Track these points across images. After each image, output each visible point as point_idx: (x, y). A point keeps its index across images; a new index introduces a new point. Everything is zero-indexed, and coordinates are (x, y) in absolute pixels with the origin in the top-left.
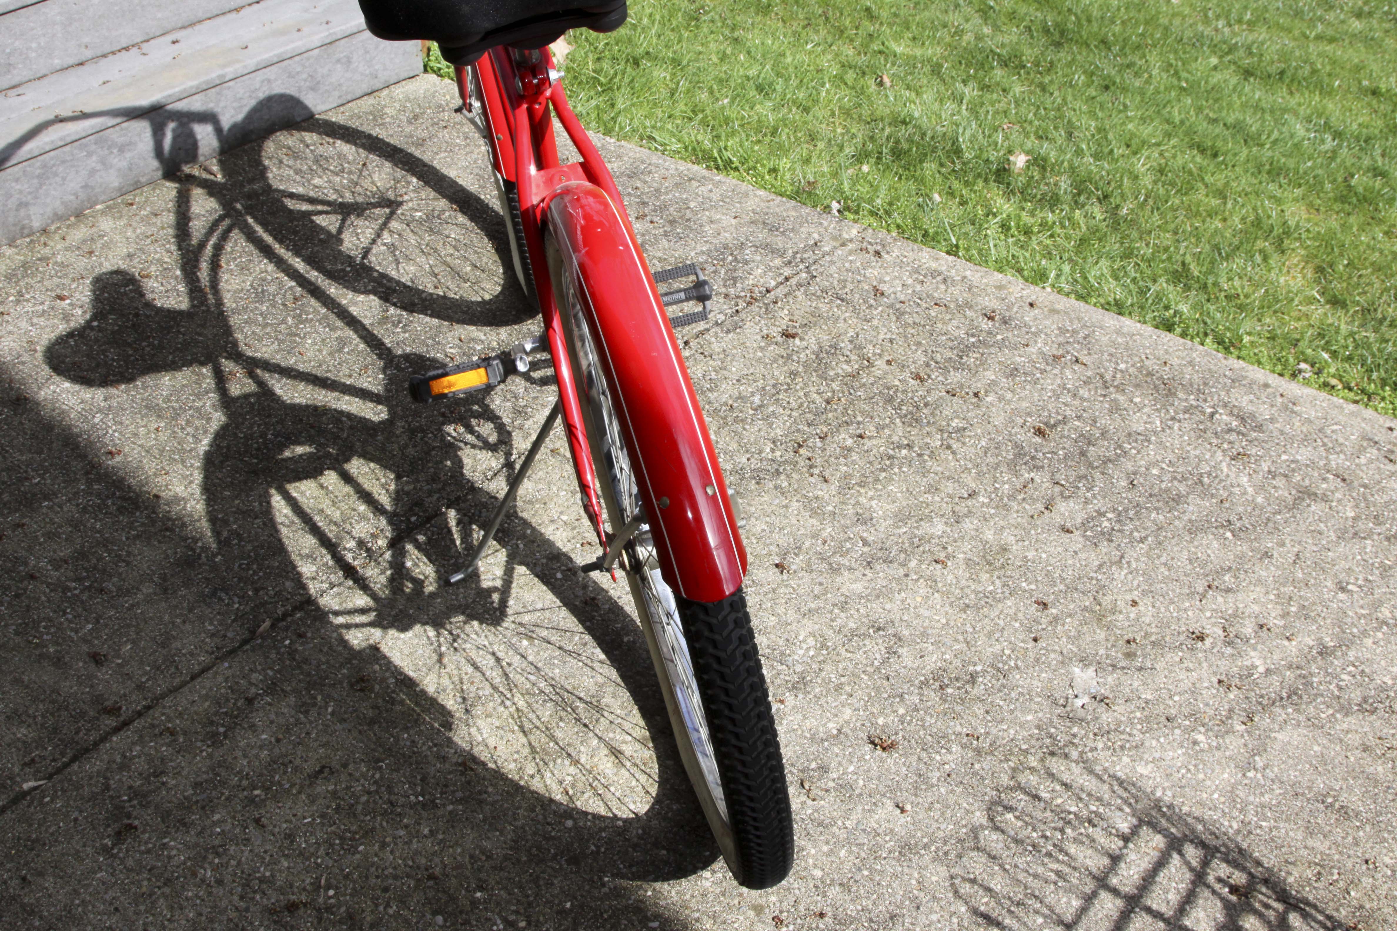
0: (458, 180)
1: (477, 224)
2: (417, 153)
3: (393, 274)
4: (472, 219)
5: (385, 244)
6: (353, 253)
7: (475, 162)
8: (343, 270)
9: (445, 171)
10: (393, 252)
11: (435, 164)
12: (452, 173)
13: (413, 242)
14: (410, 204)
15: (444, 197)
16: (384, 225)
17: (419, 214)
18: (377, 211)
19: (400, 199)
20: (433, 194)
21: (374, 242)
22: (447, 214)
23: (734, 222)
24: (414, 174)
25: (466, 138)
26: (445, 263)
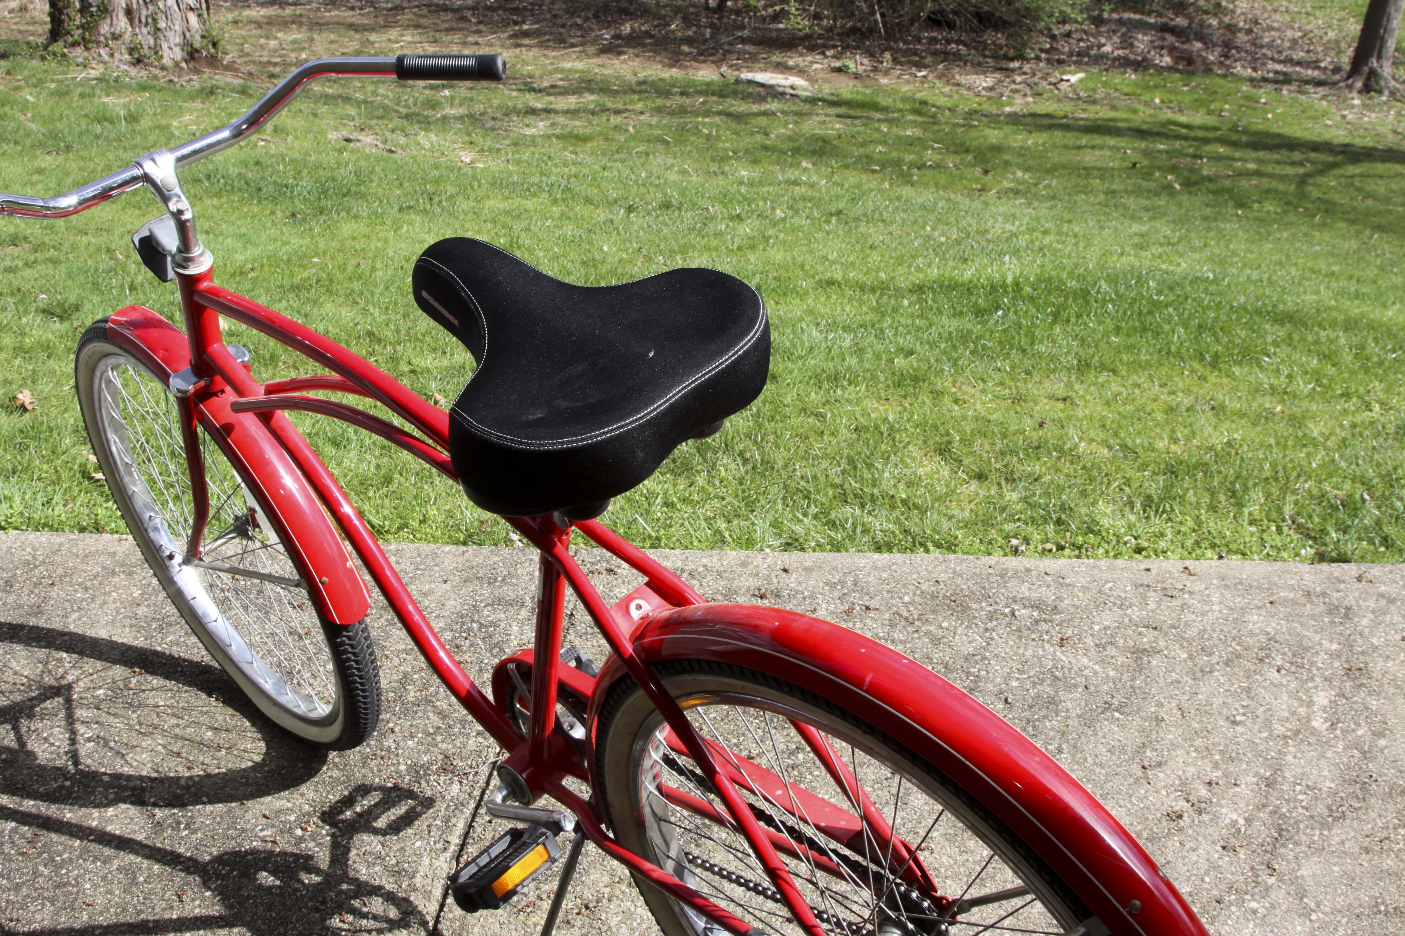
0: (115, 638)
1: (178, 681)
2: (42, 623)
3: (126, 770)
4: (168, 677)
5: (89, 740)
6: (58, 763)
7: (118, 613)
8: (63, 787)
9: (91, 633)
10: (106, 744)
11: (72, 628)
12: (102, 633)
13: (122, 726)
14: (81, 684)
15: (115, 662)
16: (70, 719)
17: (101, 692)
18: (48, 704)
19: (64, 682)
20: (99, 664)
21: (73, 741)
22: (134, 681)
23: (447, 586)
24: (59, 648)
25: (86, 589)
26: (176, 736)
